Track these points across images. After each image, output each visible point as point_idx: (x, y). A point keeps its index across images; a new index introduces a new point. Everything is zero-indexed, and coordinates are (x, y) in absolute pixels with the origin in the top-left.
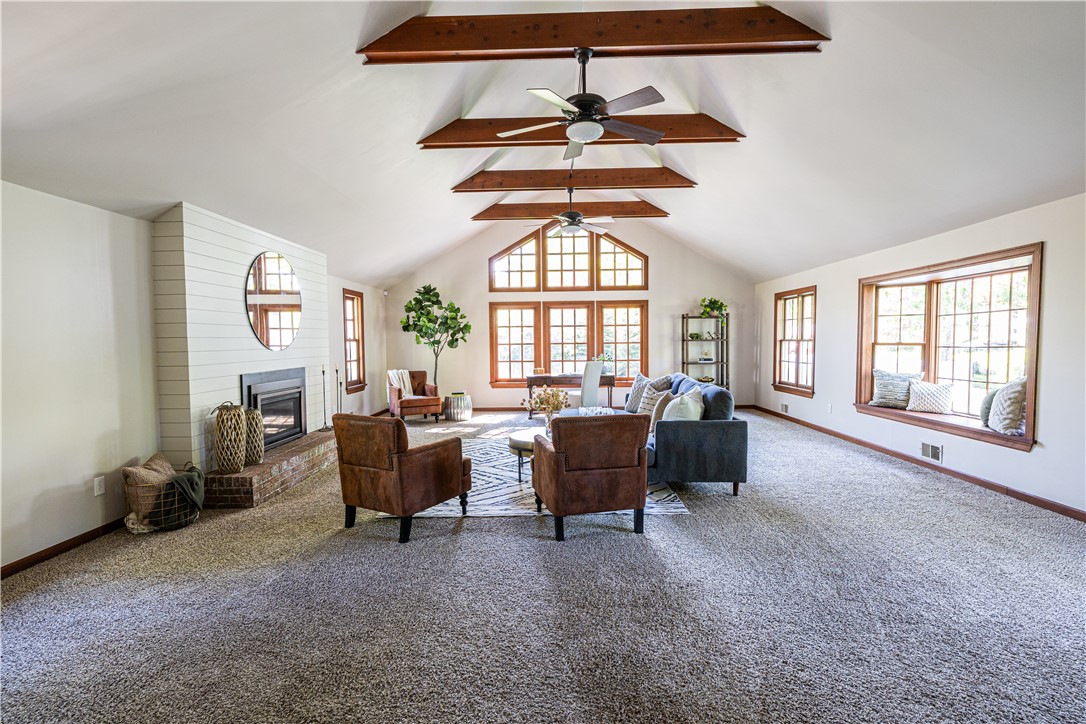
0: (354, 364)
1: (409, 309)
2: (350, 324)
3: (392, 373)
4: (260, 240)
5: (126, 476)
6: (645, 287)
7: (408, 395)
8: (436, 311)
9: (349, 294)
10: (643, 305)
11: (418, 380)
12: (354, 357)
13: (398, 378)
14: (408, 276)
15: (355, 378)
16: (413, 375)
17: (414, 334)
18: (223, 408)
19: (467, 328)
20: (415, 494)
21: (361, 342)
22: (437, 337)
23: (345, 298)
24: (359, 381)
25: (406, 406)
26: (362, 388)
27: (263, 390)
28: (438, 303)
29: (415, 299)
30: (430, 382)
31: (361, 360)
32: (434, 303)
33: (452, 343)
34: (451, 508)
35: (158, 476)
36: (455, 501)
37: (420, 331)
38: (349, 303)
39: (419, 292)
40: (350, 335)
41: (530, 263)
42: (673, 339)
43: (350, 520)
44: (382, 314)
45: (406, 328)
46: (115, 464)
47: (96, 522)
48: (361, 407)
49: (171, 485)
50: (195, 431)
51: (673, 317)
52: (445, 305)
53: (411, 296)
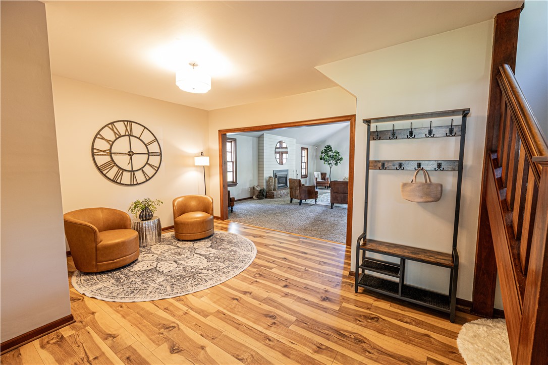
0: (304, 170)
1: (322, 153)
2: (303, 158)
3: (315, 173)
4: (280, 138)
5: (254, 188)
7: (319, 180)
8: (331, 153)
9: (303, 149)
11: (323, 175)
12: (305, 168)
13: (317, 175)
14: (323, 141)
15: (304, 174)
16: (322, 174)
17: (323, 161)
18: (270, 177)
19: (341, 159)
20: (303, 196)
21: (307, 163)
22: (331, 162)
23: (302, 150)
24: (306, 175)
25: (318, 183)
26: (306, 177)
27: (279, 174)
28: (331, 150)
29: (325, 149)
30: (328, 176)
31: (307, 169)
32: (330, 151)
33: (336, 164)
34: (312, 201)
35: (258, 189)
36: (314, 200)
37: (324, 160)
38: (303, 151)
39: (325, 147)
40: (303, 161)
43: (291, 201)
44: (315, 154)
45: (321, 159)
46: (252, 186)
47: (249, 196)
48: (306, 183)
49: (260, 191)
50: (264, 181)
52: (334, 151)
53: (323, 149)
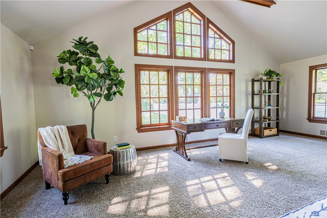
3: (45, 132)
6: (233, 61)
10: (231, 73)
13: (54, 136)
29: (69, 51)
41: (164, 37)
42: (247, 95)
45: (60, 80)
51: (247, 81)
